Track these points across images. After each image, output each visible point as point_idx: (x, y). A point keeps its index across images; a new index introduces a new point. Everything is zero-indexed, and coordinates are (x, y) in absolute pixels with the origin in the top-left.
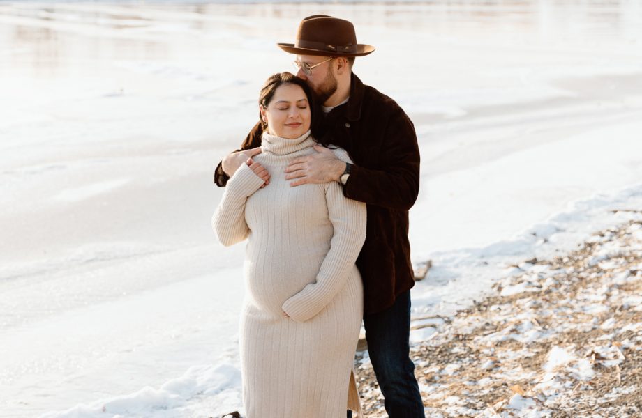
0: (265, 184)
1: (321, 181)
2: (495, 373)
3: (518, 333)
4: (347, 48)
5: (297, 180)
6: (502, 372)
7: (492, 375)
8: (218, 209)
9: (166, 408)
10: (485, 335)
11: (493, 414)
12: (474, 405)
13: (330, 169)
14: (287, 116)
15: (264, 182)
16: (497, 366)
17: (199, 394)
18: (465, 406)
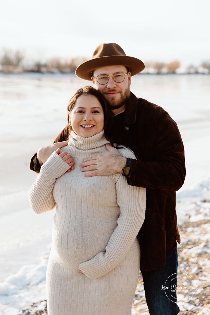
0: (71, 169)
1: (109, 174)
2: (201, 276)
3: (208, 248)
5: (90, 173)
6: (205, 276)
7: (200, 278)
8: (34, 186)
9: (7, 295)
10: (190, 249)
12: (194, 302)
13: (114, 164)
14: (82, 119)
15: (70, 167)
16: (201, 272)
18: (189, 302)
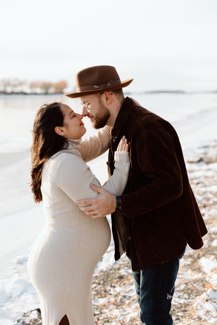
4: (109, 84)
11: (205, 303)
17: (10, 298)
